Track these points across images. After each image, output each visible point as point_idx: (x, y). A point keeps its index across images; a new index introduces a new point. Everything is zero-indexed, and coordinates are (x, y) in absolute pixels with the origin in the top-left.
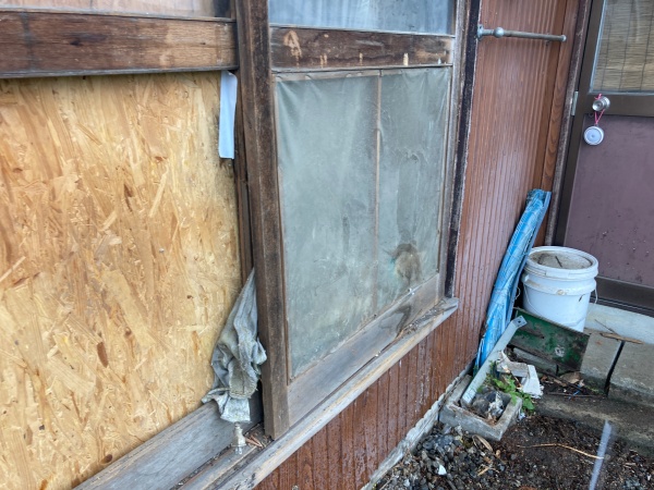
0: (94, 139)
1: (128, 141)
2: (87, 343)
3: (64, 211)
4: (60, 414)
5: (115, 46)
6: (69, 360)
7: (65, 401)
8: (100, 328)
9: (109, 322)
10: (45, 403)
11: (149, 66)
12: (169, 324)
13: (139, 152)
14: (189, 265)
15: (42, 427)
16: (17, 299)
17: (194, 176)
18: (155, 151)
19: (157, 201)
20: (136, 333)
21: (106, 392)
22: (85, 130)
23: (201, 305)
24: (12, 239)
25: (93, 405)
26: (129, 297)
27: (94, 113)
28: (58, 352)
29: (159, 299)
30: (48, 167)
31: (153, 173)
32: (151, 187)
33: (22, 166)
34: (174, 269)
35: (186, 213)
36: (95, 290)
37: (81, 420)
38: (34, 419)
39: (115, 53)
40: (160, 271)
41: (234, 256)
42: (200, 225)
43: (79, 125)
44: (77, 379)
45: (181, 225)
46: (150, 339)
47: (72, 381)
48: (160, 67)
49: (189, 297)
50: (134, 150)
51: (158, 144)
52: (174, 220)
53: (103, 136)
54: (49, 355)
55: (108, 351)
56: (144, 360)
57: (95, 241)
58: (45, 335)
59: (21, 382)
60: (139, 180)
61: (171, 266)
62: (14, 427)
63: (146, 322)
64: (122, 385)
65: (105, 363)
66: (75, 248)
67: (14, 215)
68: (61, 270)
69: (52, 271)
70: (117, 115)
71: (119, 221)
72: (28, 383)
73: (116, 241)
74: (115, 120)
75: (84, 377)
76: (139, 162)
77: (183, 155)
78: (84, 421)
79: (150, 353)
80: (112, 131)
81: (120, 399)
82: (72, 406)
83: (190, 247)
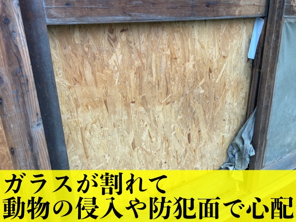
0: (203, 47)
1: (214, 48)
2: (185, 132)
3: (187, 77)
4: (172, 159)
5: (221, 7)
6: (178, 138)
7: (174, 154)
8: (190, 127)
9: (194, 125)
10: (168, 153)
11: (231, 15)
12: (215, 131)
13: (217, 53)
14: (227, 106)
15: (165, 163)
16: (166, 110)
17: (236, 66)
18: (223, 53)
19: (220, 76)
20: (202, 131)
21: (188, 154)
22: (200, 43)
23: (228, 124)
24: (169, 86)
25: (183, 158)
26: (202, 116)
27: (205, 36)
28: (175, 134)
29: (213, 119)
30: (185, 58)
31: (221, 63)
32: (219, 69)
33: (177, 57)
34: (221, 107)
35: (230, 82)
36: (191, 111)
37: (178, 163)
38: (163, 159)
39: (220, 10)
40: (216, 106)
41: (245, 104)
42: (234, 88)
43: (199, 41)
44: (179, 146)
45: (227, 87)
46: (207, 136)
47: (178, 147)
48: (235, 15)
49: (224, 120)
50: (216, 53)
51: (225, 51)
52: (225, 85)
53: (206, 46)
54: (172, 134)
55: (191, 137)
56: (203, 144)
57: (195, 90)
58: (172, 126)
59: (162, 143)
60: (215, 66)
61: (220, 105)
62: (157, 160)
63: (206, 128)
64: (194, 153)
65: (189, 142)
66: (188, 92)
67: (171, 77)
68: (182, 101)
69: (179, 101)
70: (212, 37)
71: (205, 83)
72: (164, 144)
73: (202, 91)
74: (211, 39)
75: (182, 146)
76: (217, 58)
77: (233, 56)
78: (179, 164)
79: (206, 141)
80: (209, 44)
81: (192, 158)
82: (176, 157)
83: (229, 98)
